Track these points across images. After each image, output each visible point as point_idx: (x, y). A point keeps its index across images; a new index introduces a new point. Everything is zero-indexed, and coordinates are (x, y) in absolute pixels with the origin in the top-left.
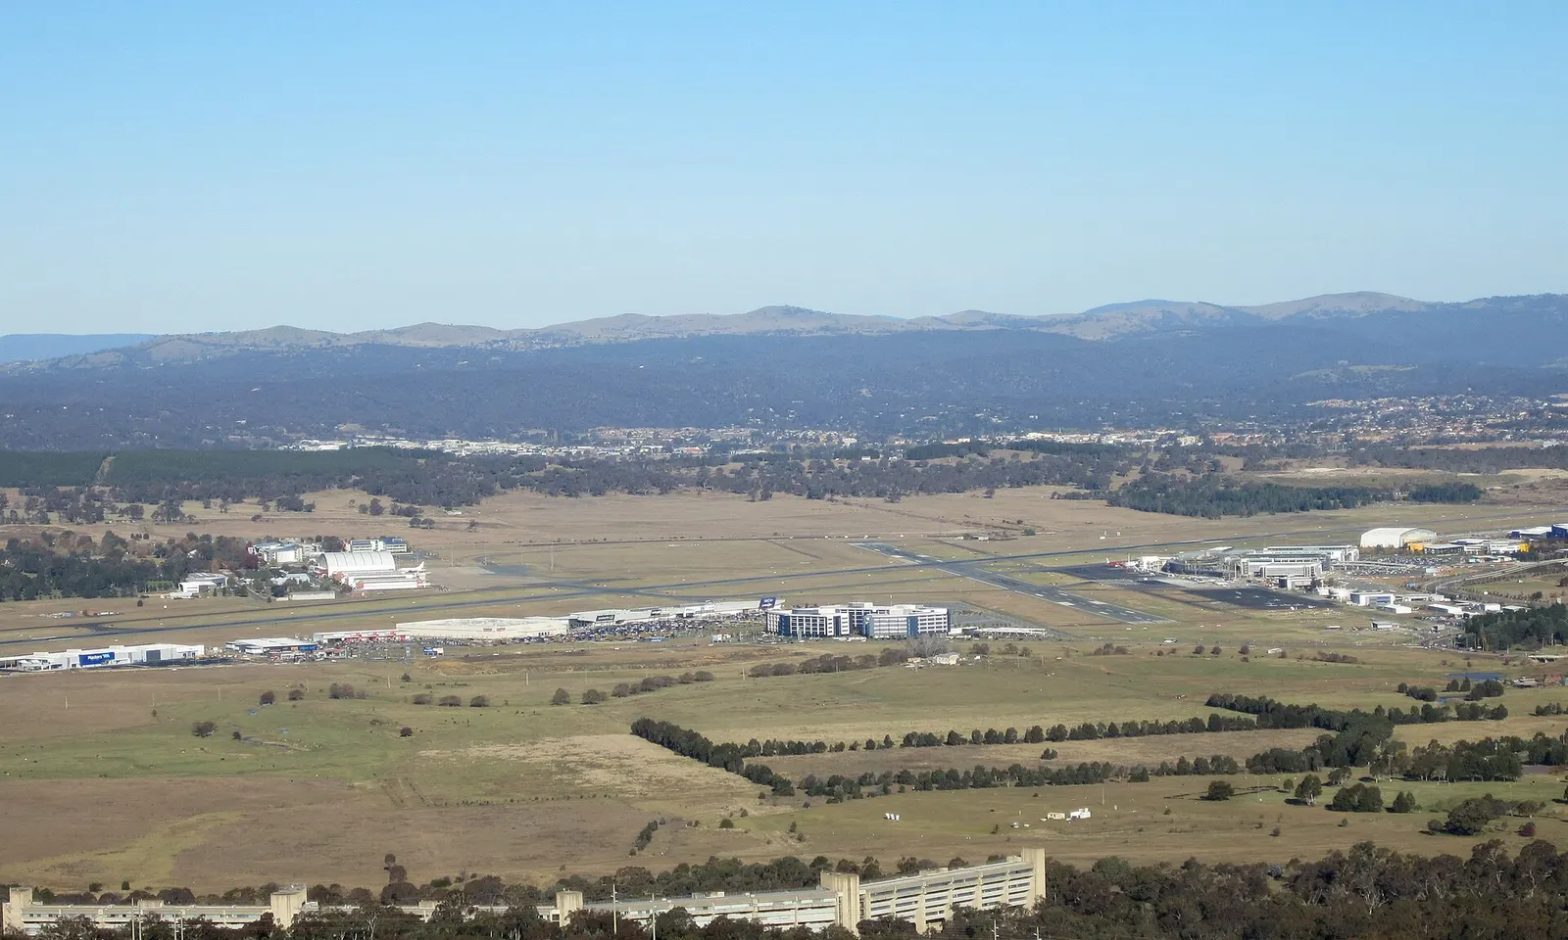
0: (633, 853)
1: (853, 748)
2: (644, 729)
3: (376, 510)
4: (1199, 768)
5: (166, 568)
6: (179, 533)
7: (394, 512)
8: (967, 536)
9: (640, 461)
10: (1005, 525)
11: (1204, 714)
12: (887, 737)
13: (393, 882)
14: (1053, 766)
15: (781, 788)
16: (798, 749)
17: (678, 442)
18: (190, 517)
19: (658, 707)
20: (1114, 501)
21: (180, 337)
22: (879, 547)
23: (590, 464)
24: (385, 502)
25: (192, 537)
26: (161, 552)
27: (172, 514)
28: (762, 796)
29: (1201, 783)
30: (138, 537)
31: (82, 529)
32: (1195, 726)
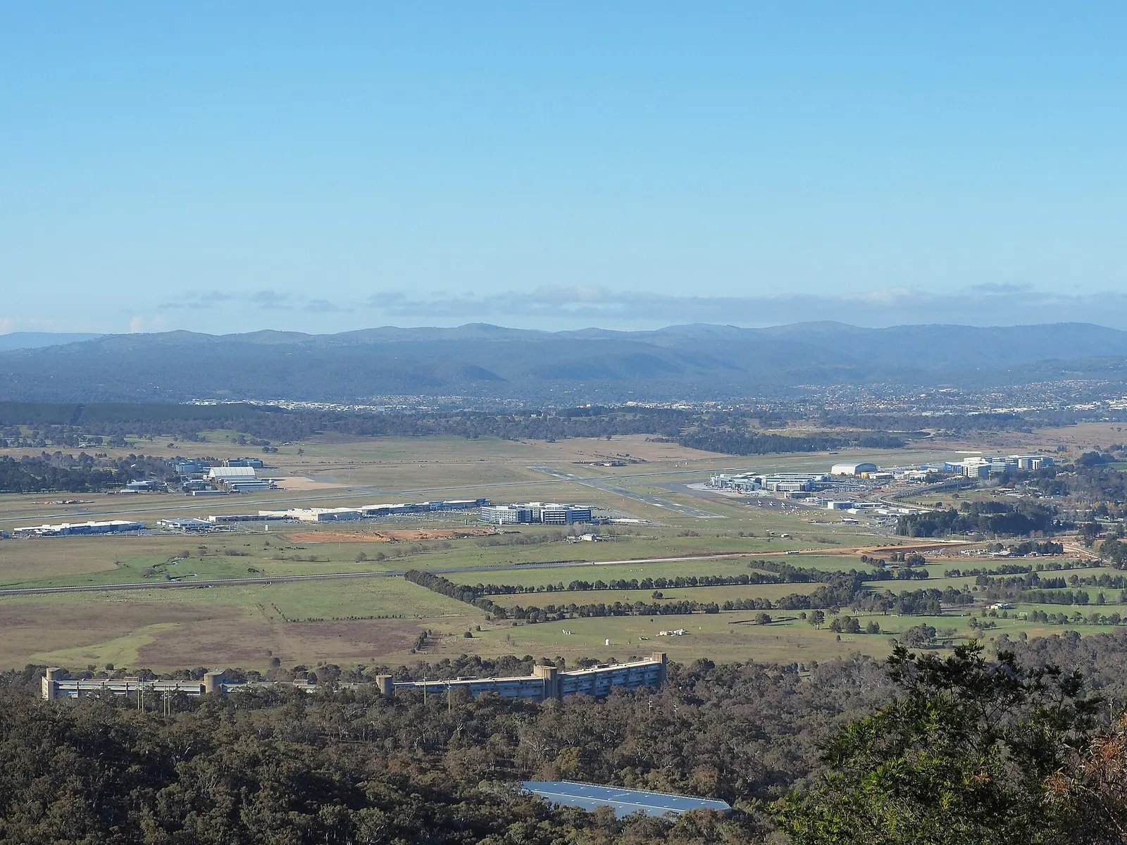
0: (414, 652)
1: (539, 591)
2: (412, 577)
3: (243, 442)
4: (751, 605)
5: (119, 475)
6: (125, 454)
7: (254, 443)
8: (596, 464)
9: (398, 415)
10: (619, 457)
11: (749, 573)
12: (561, 583)
13: (273, 668)
14: (662, 603)
15: (501, 613)
16: (509, 590)
17: (420, 404)
18: (131, 444)
19: (422, 563)
20: (685, 444)
21: (120, 336)
22: (545, 469)
23: (366, 417)
24: (248, 437)
25: (133, 456)
26: (114, 464)
27: (119, 442)
28: (488, 618)
29: (752, 615)
30: (100, 456)
31: (66, 450)
32: (744, 581)
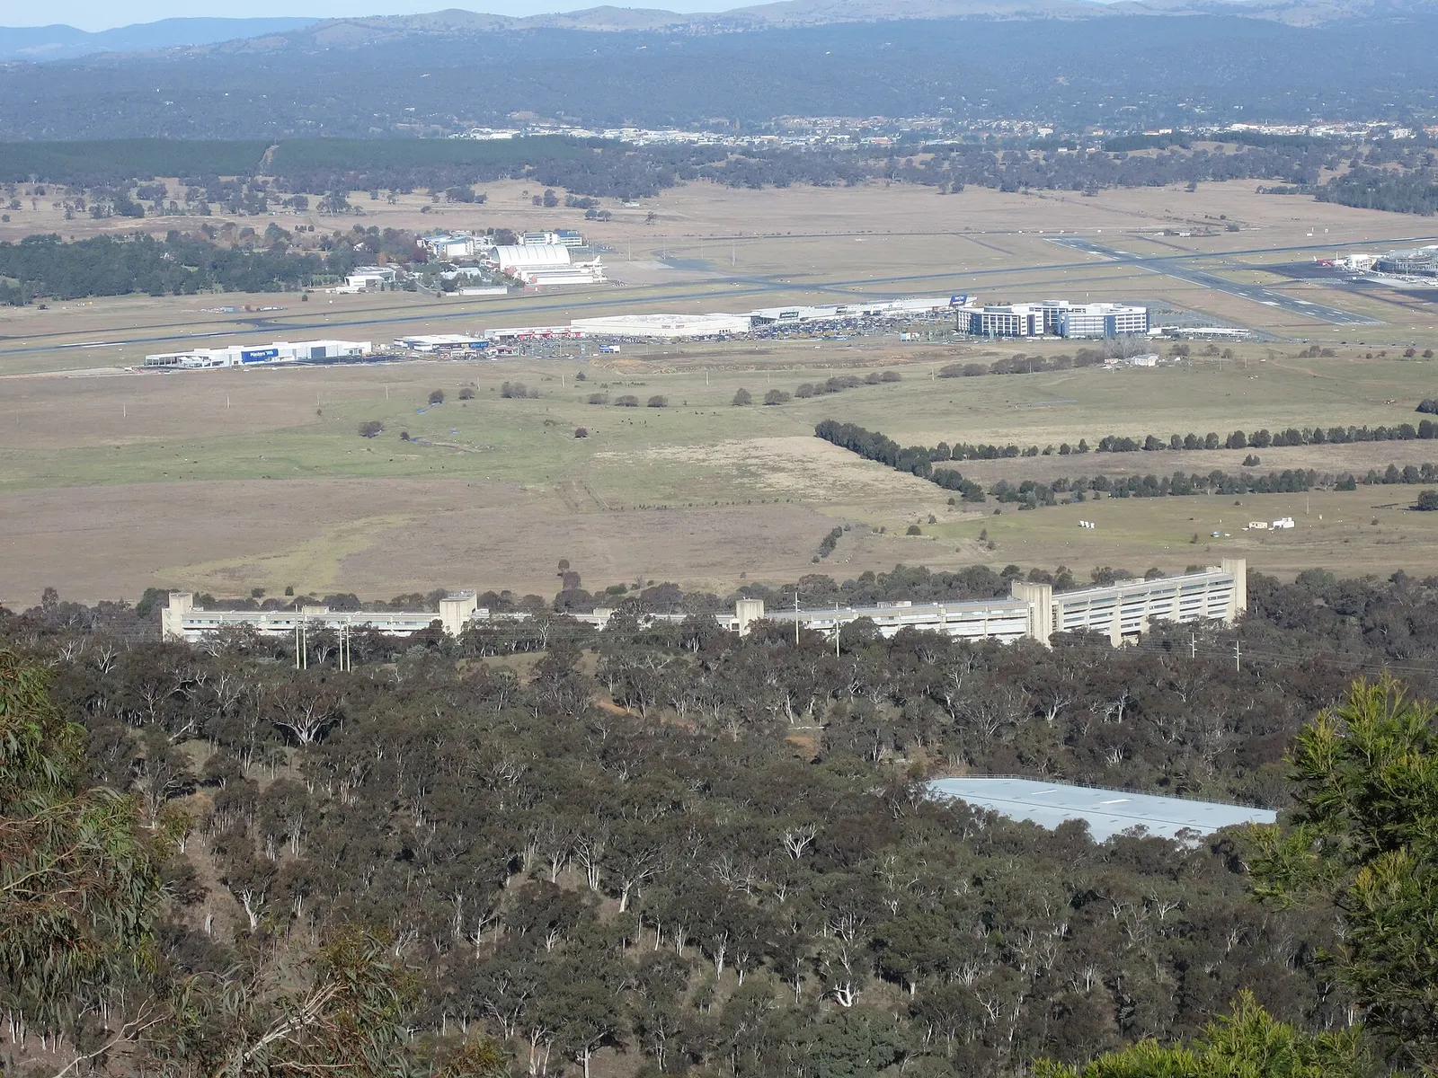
0: (816, 561)
1: (1046, 453)
2: (828, 432)
3: (551, 202)
4: (1408, 477)
5: (332, 262)
6: (346, 224)
7: (571, 204)
8: (1168, 232)
9: (827, 152)
10: (1207, 221)
11: (1415, 419)
12: (1082, 441)
13: (567, 589)
14: (1256, 473)
15: (971, 493)
16: (989, 453)
17: (866, 131)
18: (357, 208)
19: (842, 408)
20: (1322, 196)
21: (346, 21)
22: (1076, 243)
23: (773, 154)
24: (560, 193)
25: (358, 229)
26: (326, 244)
27: (338, 205)
28: (951, 502)
29: (1411, 493)
30: (302, 229)
31: (244, 221)
32: (1405, 433)
